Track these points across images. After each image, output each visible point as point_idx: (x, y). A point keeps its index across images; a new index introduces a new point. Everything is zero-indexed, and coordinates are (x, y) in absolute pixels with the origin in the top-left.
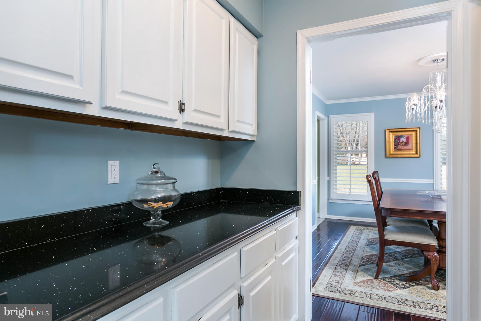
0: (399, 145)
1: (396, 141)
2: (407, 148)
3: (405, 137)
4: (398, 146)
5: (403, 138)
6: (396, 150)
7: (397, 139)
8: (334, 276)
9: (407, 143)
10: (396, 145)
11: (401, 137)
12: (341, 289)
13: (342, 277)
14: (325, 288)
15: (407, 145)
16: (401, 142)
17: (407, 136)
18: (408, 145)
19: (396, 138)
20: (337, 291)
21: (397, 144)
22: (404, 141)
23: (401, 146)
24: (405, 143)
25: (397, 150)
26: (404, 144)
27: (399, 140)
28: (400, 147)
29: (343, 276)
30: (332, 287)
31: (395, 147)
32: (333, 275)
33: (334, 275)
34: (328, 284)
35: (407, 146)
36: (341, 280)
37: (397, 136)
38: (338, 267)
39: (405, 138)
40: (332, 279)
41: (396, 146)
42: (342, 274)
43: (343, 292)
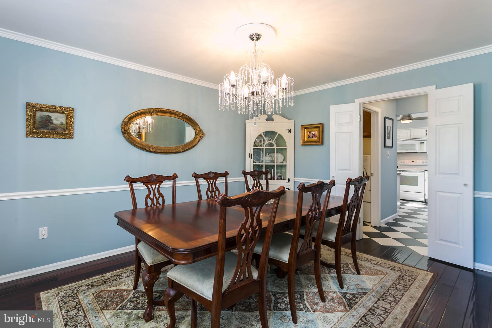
8: (406, 285)
12: (402, 272)
13: (397, 283)
14: (418, 275)
20: (406, 271)
29: (395, 283)
30: (411, 275)
32: (408, 287)
33: (406, 287)
34: (415, 278)
36: (399, 280)
38: (397, 298)
40: (409, 282)
42: (396, 286)
43: (401, 270)
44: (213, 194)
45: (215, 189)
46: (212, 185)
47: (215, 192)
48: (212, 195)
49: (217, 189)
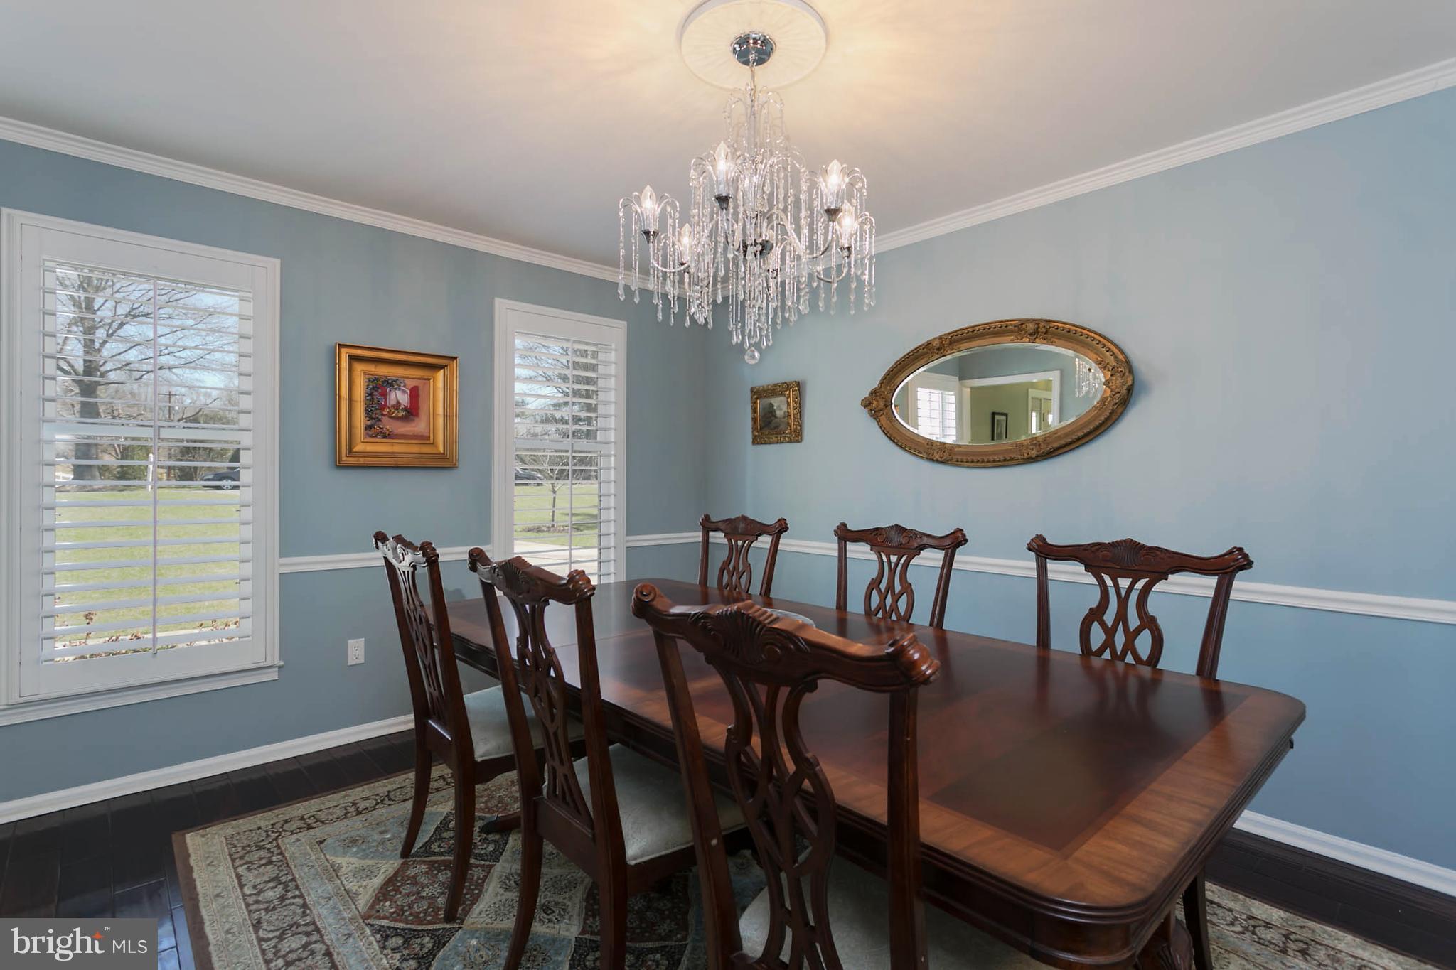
0: (383, 414)
1: (372, 399)
2: (416, 429)
3: (404, 386)
4: (380, 420)
5: (400, 389)
6: (371, 436)
7: (378, 388)
9: (411, 412)
10: (373, 416)
11: (391, 383)
15: (413, 420)
16: (393, 406)
17: (410, 383)
18: (416, 419)
19: (373, 388)
21: (378, 411)
22: (401, 401)
23: (391, 420)
24: (405, 409)
25: (376, 436)
26: (401, 413)
27: (385, 395)
28: (388, 425)
31: (369, 423)
35: (413, 424)
37: (377, 379)
39: (407, 393)
41: (371, 418)
44: (889, 600)
45: (898, 588)
46: (892, 572)
47: (896, 599)
48: (882, 605)
49: (907, 588)
